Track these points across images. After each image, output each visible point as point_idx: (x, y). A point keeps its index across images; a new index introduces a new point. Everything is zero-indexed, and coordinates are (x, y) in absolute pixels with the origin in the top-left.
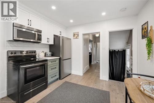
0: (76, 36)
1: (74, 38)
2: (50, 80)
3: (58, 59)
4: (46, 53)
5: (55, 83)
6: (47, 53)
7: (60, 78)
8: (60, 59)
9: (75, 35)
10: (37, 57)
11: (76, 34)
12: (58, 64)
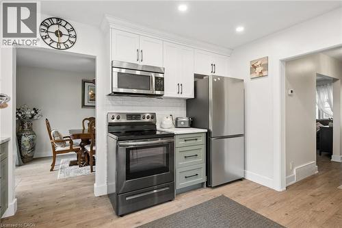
0: (259, 69)
1: (254, 76)
2: (180, 183)
3: (204, 135)
4: (177, 119)
5: (194, 193)
6: (179, 120)
7: (208, 184)
8: (208, 134)
9: (255, 67)
10: (158, 128)
11: (258, 64)
12: (204, 148)
